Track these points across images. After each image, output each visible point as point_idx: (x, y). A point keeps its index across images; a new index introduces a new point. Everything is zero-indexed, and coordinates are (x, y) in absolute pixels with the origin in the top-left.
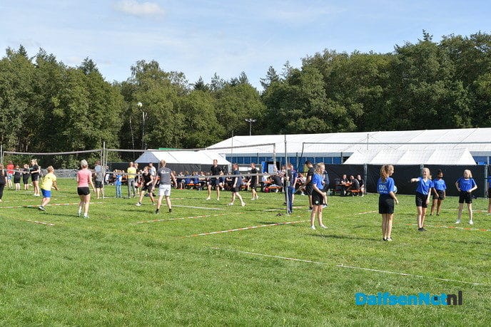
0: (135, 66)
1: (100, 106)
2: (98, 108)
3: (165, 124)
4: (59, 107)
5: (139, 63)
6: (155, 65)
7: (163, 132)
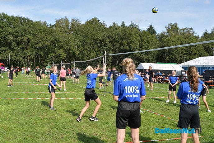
0: (167, 26)
1: (144, 44)
2: (143, 46)
3: (176, 52)
4: (127, 45)
5: (169, 25)
6: (176, 25)
7: (175, 55)
